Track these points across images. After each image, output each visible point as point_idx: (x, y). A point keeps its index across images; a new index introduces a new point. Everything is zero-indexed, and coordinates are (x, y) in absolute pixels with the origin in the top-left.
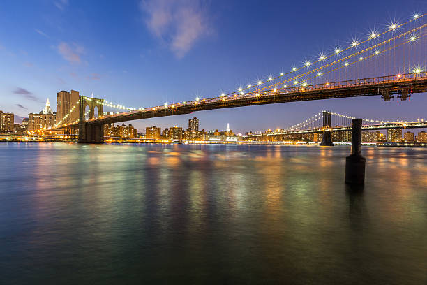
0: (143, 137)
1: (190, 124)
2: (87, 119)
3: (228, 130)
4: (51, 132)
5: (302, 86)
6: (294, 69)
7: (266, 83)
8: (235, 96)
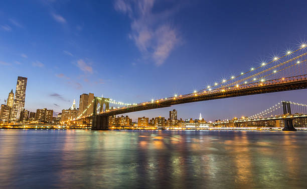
0: (135, 125)
1: (170, 115)
2: (98, 113)
3: (201, 119)
4: (74, 122)
5: (260, 82)
6: (252, 69)
7: (229, 81)
8: (205, 92)
